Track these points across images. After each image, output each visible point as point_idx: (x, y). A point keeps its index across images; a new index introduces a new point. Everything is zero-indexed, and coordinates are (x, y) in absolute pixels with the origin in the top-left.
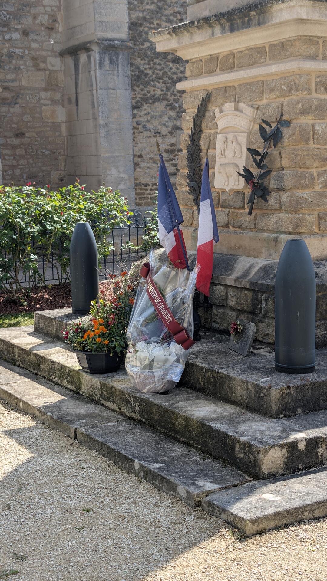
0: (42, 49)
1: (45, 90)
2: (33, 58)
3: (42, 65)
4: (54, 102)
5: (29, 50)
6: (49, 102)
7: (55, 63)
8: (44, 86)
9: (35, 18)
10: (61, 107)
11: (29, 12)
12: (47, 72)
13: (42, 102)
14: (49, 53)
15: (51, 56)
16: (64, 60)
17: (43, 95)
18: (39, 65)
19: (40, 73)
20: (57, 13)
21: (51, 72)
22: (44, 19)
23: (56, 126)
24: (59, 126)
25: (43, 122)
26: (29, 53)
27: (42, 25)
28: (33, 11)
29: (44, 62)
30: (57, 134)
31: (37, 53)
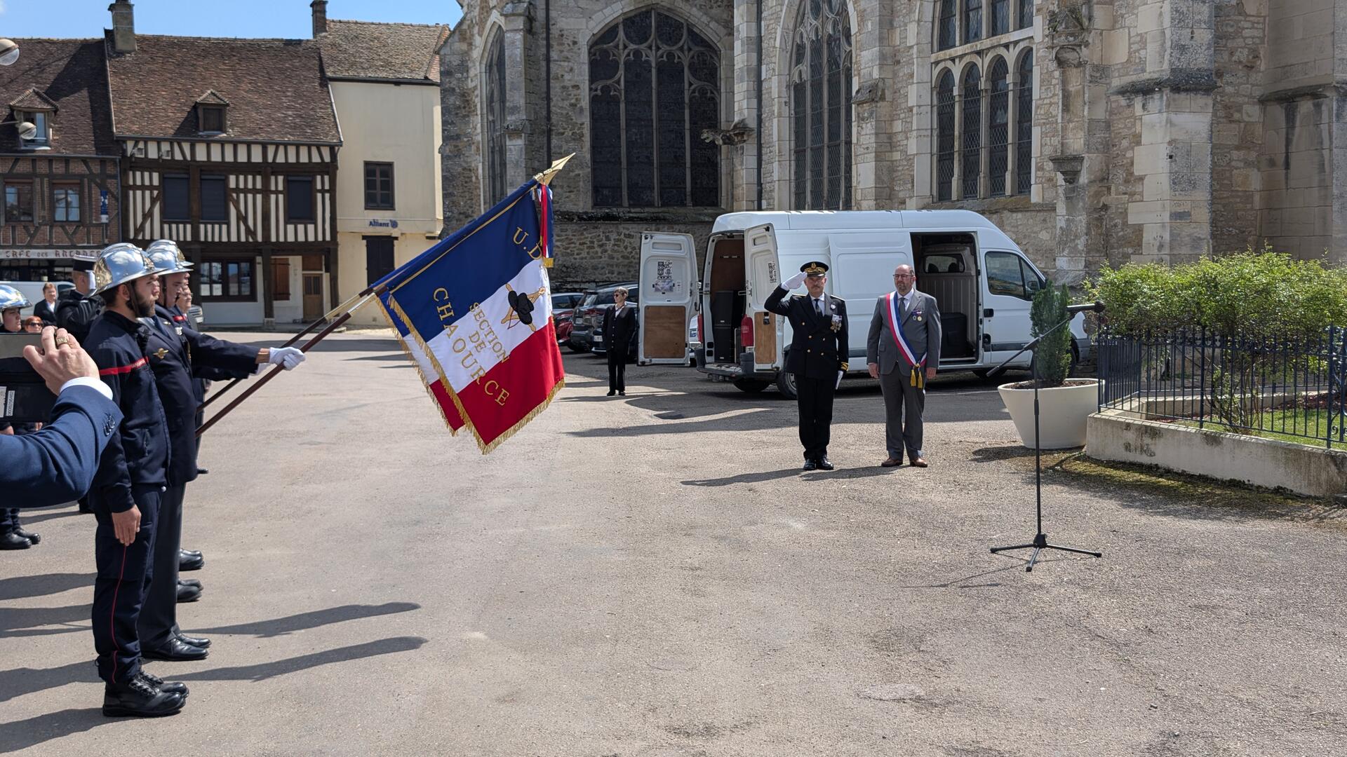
0: (1237, 94)
1: (1238, 148)
2: (1226, 107)
3: (1237, 116)
4: (1248, 164)
5: (1222, 97)
6: (1242, 164)
7: (1253, 113)
8: (1236, 143)
9: (1232, 54)
10: (1256, 170)
11: (1225, 46)
12: (1242, 125)
13: (1233, 163)
14: (1246, 100)
15: (1248, 103)
16: (1265, 109)
17: (1235, 154)
18: (1232, 115)
19: (1233, 125)
20: (1260, 46)
21: (1247, 123)
22: (1243, 55)
23: (1248, 197)
24: (1252, 196)
25: (1232, 191)
26: (1221, 101)
27: (1240, 62)
28: (1230, 44)
29: (1240, 111)
30: (1249, 206)
31: (1232, 100)
